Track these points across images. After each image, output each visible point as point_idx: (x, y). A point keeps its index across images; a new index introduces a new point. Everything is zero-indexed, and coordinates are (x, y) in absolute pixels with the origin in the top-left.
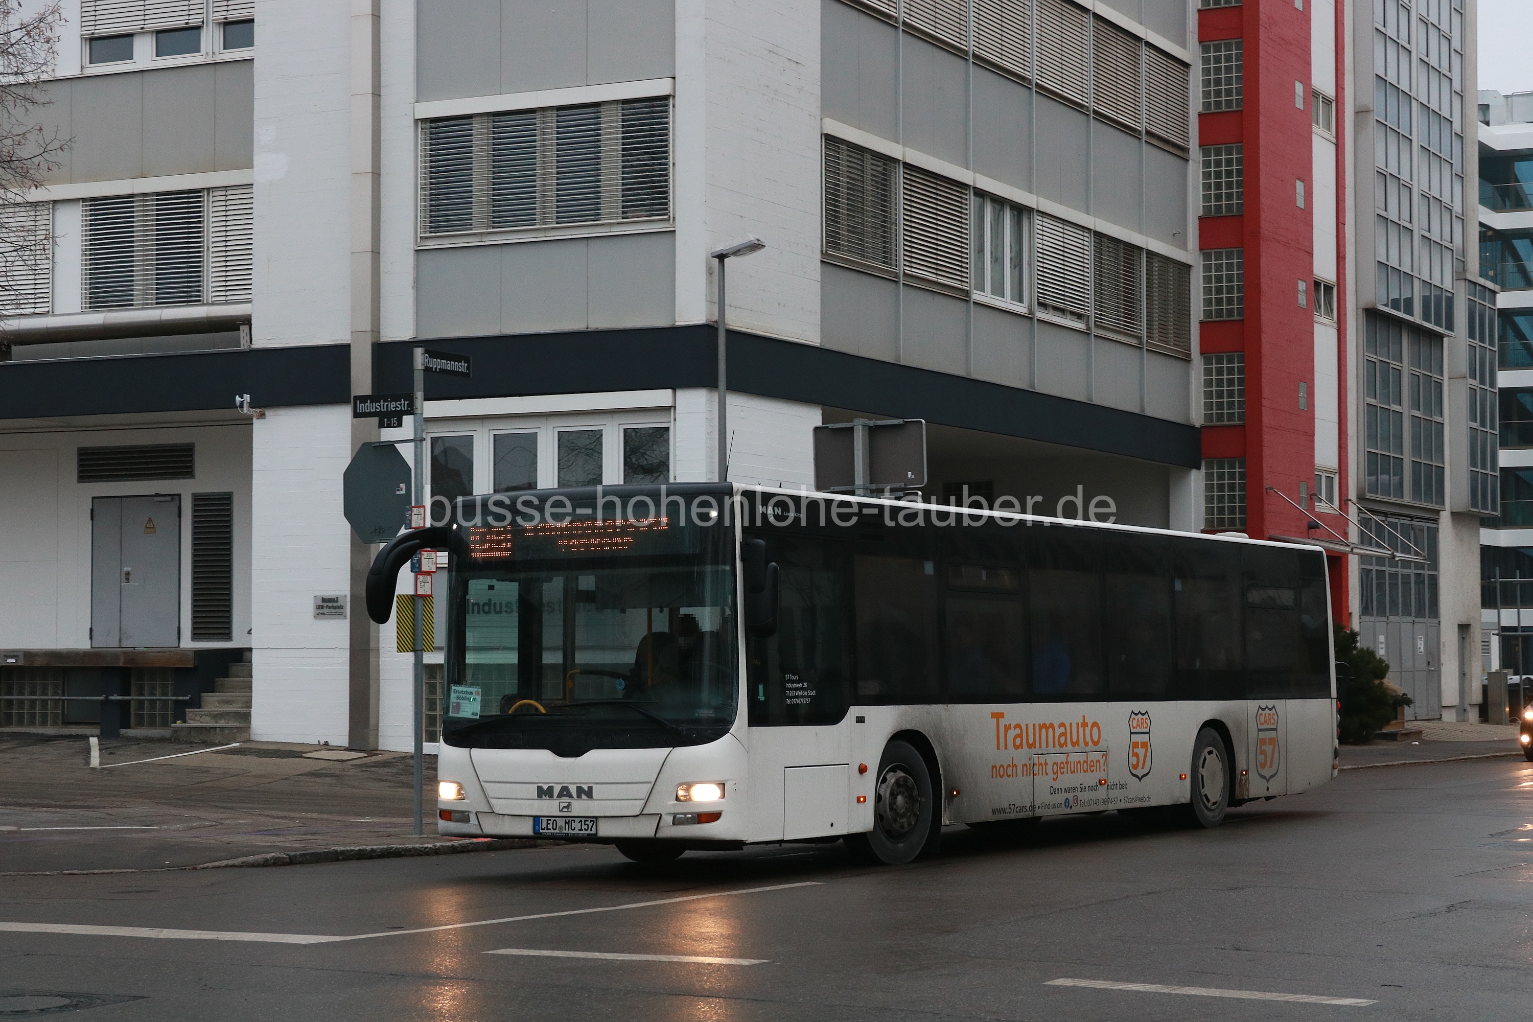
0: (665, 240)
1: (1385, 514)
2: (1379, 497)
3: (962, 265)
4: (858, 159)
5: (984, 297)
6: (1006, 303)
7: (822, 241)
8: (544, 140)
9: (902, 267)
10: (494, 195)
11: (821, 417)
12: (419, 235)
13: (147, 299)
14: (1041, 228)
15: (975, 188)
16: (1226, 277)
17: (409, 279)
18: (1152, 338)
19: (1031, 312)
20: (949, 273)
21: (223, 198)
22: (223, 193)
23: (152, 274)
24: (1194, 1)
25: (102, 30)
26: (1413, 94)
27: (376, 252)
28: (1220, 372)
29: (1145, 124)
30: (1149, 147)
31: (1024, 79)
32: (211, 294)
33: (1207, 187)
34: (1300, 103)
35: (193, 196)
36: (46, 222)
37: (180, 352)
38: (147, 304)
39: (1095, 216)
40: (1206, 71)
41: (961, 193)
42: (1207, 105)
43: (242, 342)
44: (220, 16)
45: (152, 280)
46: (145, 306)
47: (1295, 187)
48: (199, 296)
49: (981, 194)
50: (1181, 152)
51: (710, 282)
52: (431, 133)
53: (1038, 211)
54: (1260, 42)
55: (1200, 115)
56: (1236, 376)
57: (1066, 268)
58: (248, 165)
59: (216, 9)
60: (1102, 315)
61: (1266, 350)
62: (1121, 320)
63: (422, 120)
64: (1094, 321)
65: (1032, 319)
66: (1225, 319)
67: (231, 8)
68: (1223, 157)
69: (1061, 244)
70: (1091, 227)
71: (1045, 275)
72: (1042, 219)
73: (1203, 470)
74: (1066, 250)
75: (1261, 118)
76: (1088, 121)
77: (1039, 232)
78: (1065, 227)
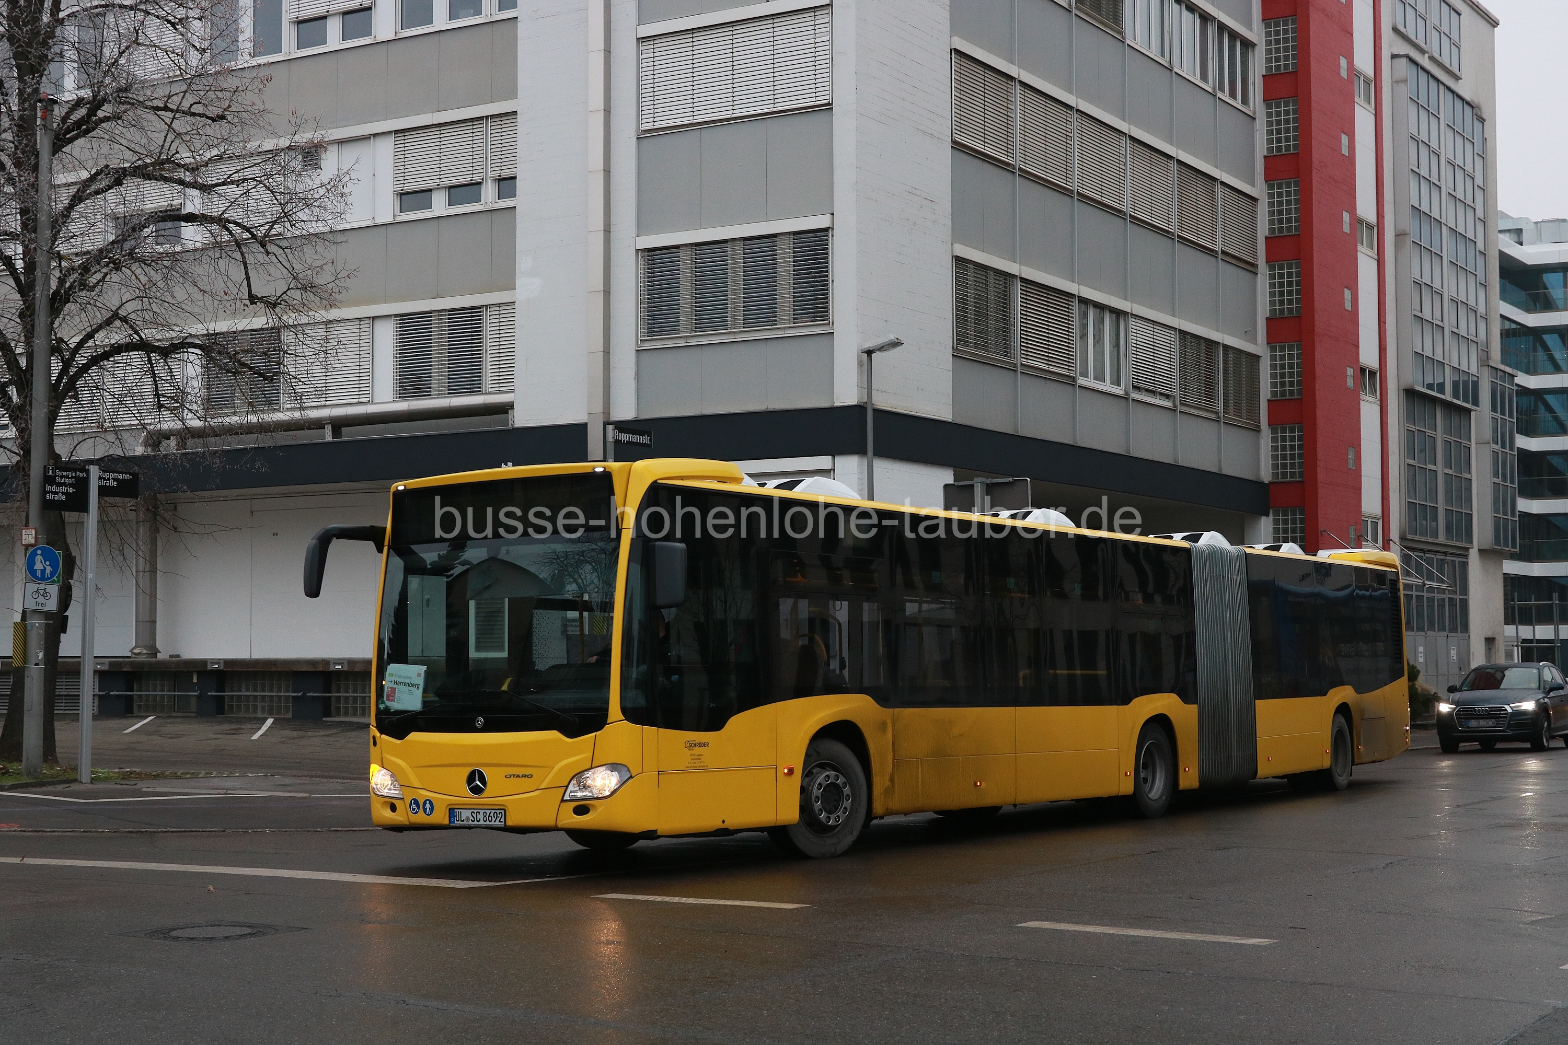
0: (824, 341)
1: (1424, 551)
2: (1418, 538)
3: (1069, 357)
4: (983, 275)
5: (1089, 382)
6: (1106, 386)
7: (953, 339)
9: (1019, 358)
10: (696, 307)
11: (953, 477)
12: (640, 339)
13: (441, 391)
14: (1134, 327)
15: (1079, 297)
16: (1289, 365)
17: (631, 373)
18: (1228, 413)
19: (1127, 393)
20: (1058, 363)
21: (497, 312)
22: (498, 309)
23: (445, 372)
24: (1261, 149)
25: (409, 187)
26: (1443, 221)
27: (607, 352)
28: (1284, 439)
29: (1220, 245)
30: (1223, 262)
31: (1120, 211)
32: (488, 386)
33: (1272, 294)
34: (1346, 229)
35: (476, 310)
36: (368, 333)
37: (461, 431)
38: (441, 394)
39: (1179, 318)
40: (1271, 204)
41: (1068, 301)
42: (1272, 230)
43: (510, 422)
44: (496, 174)
45: (445, 375)
46: (440, 396)
47: (1343, 293)
48: (480, 388)
49: (1084, 301)
50: (1251, 267)
51: (860, 372)
52: (648, 260)
53: (1132, 314)
54: (1313, 181)
55: (1266, 238)
56: (1297, 443)
57: (1156, 359)
58: (512, 288)
59: (493, 169)
60: (1186, 395)
61: (1320, 422)
62: (1202, 399)
63: (641, 250)
64: (1180, 400)
65: (1127, 398)
66: (1287, 398)
67: (504, 168)
68: (1285, 271)
69: (1152, 340)
70: (1177, 327)
71: (1139, 364)
72: (1134, 320)
73: (1271, 517)
74: (1155, 345)
75: (1315, 240)
76: (1174, 244)
77: (1134, 331)
78: (1155, 327)
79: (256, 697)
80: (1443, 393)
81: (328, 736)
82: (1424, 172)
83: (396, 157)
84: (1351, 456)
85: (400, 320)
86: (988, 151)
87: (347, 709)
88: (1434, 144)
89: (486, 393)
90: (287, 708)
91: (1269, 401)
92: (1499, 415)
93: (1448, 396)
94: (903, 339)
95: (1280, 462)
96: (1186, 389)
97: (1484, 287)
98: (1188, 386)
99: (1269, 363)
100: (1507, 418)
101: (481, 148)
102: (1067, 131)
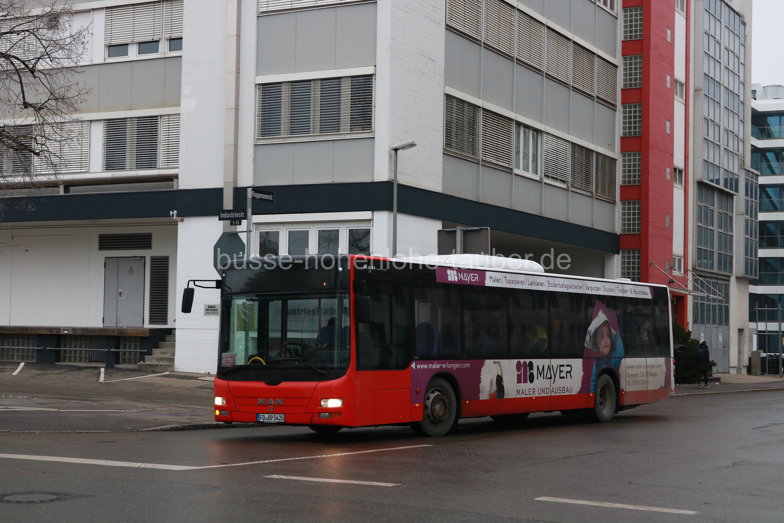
0: (369, 142)
1: (708, 277)
2: (702, 269)
3: (509, 156)
4: (461, 106)
5: (520, 171)
6: (529, 174)
7: (443, 143)
8: (315, 94)
9: (481, 157)
10: (291, 120)
11: (441, 226)
12: (256, 138)
13: (132, 166)
14: (546, 140)
15: (516, 121)
16: (634, 165)
17: (251, 158)
18: (598, 193)
19: (541, 179)
20: (503, 160)
21: (167, 120)
22: (168, 117)
23: (134, 155)
24: (620, 36)
25: (114, 42)
26: (721, 83)
28: (629, 209)
29: (596, 93)
30: (598, 103)
31: (540, 70)
32: (161, 164)
33: (625, 123)
34: (668, 85)
35: (154, 119)
36: (87, 130)
37: (146, 191)
38: (132, 168)
39: (572, 135)
40: (625, 70)
41: (509, 123)
42: (625, 85)
43: (175, 186)
44: (168, 36)
45: (134, 157)
46: (131, 169)
47: (665, 124)
48: (155, 165)
49: (519, 124)
50: (613, 106)
51: (390, 162)
52: (263, 91)
53: (545, 132)
54: (651, 56)
55: (622, 90)
56: (637, 211)
57: (558, 159)
58: (179, 105)
59: (166, 33)
60: (574, 181)
61: (651, 199)
62: (583, 184)
63: (258, 84)
64: (571, 184)
65: (541, 182)
66: (632, 184)
67: (172, 32)
68: (633, 109)
69: (556, 148)
70: (570, 140)
71: (548, 162)
72: (546, 136)
73: (620, 255)
74: (558, 151)
75: (651, 92)
76: (570, 91)
77: (546, 142)
78: (558, 140)
79: (13, 349)
80: (718, 184)
81: (59, 373)
82: (711, 53)
83: (107, 24)
84: (668, 220)
85: (107, 123)
86: (466, 32)
87: (70, 357)
88: (718, 37)
89: (159, 169)
90: (33, 357)
91: (621, 186)
92: (749, 198)
93: (721, 186)
94: (416, 142)
95: (626, 222)
96: (574, 177)
97: (742, 123)
98: (576, 176)
99: (621, 163)
100: (754, 200)
101: (159, 20)
102: (511, 21)
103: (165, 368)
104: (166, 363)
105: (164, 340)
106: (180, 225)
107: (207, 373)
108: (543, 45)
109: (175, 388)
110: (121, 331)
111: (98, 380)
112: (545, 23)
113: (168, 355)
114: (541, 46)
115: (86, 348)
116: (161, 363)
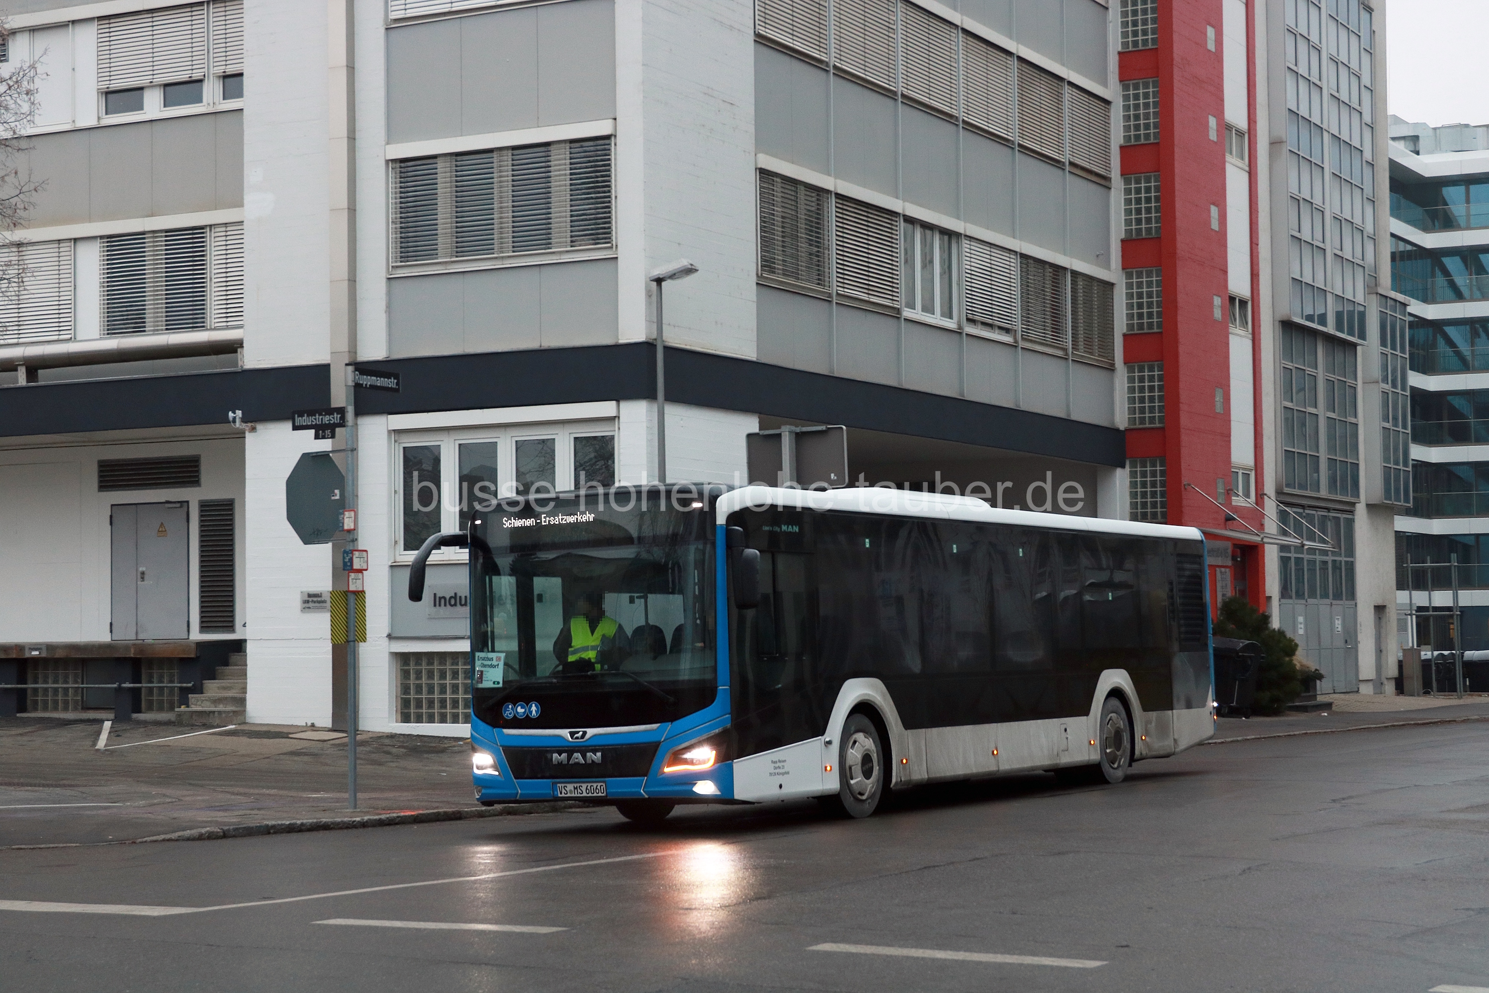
0: (609, 265)
1: (1303, 507)
2: (1297, 491)
3: (893, 285)
4: (792, 190)
5: (917, 314)
6: (936, 319)
7: (757, 265)
8: (501, 177)
9: (835, 288)
10: (457, 227)
11: (758, 425)
12: (391, 264)
13: (158, 326)
14: (968, 251)
15: (904, 216)
16: (1147, 294)
17: (382, 304)
18: (1077, 350)
19: (960, 327)
20: (880, 293)
21: (224, 234)
22: (224, 229)
23: (162, 304)
24: (1115, 44)
25: (116, 85)
26: (1325, 126)
27: (352, 280)
28: (1142, 379)
29: (1068, 156)
30: (1073, 177)
31: (951, 116)
32: (214, 321)
33: (1128, 212)
34: (1213, 136)
35: (198, 231)
36: (68, 258)
37: (181, 373)
38: (158, 330)
39: (1021, 240)
40: (1127, 108)
41: (892, 220)
42: (1127, 138)
43: (240, 363)
44: (219, 70)
45: (162, 307)
46: (155, 332)
47: (1209, 211)
48: (203, 322)
49: (910, 220)
50: (1103, 181)
51: (649, 304)
52: (401, 172)
53: (966, 236)
54: (1175, 81)
55: (1121, 147)
56: (1156, 384)
57: (993, 287)
58: (240, 204)
59: (215, 64)
60: (1029, 329)
61: (1183, 359)
62: (1047, 334)
63: (392, 160)
64: (1022, 335)
65: (960, 333)
66: (1146, 331)
67: (228, 62)
68: (1143, 185)
69: (989, 265)
70: (1018, 250)
71: (973, 293)
72: (968, 242)
73: (1128, 469)
74: (993, 271)
75: (1176, 150)
76: (1014, 155)
77: (969, 255)
78: (992, 250)
80: (1324, 324)
81: (21, 735)
82: (1302, 70)
83: (100, 49)
84: (1219, 398)
85: (108, 242)
86: (798, 45)
87: (45, 703)
88: (1314, 38)
89: (211, 329)
91: (1125, 335)
92: (1389, 349)
93: (1330, 328)
94: (697, 265)
95: (1137, 405)
96: (1029, 322)
97: (1371, 203)
98: (1032, 318)
99: (1124, 291)
100: (1398, 353)
101: (202, 39)
102: (889, 23)
103: (227, 718)
104: (230, 708)
105: (226, 664)
106: (250, 438)
107: (309, 724)
108: (956, 65)
109: (243, 755)
110: (141, 647)
111: (95, 744)
112: (959, 23)
113: (234, 691)
114: (952, 68)
115: (76, 682)
116: (221, 708)
